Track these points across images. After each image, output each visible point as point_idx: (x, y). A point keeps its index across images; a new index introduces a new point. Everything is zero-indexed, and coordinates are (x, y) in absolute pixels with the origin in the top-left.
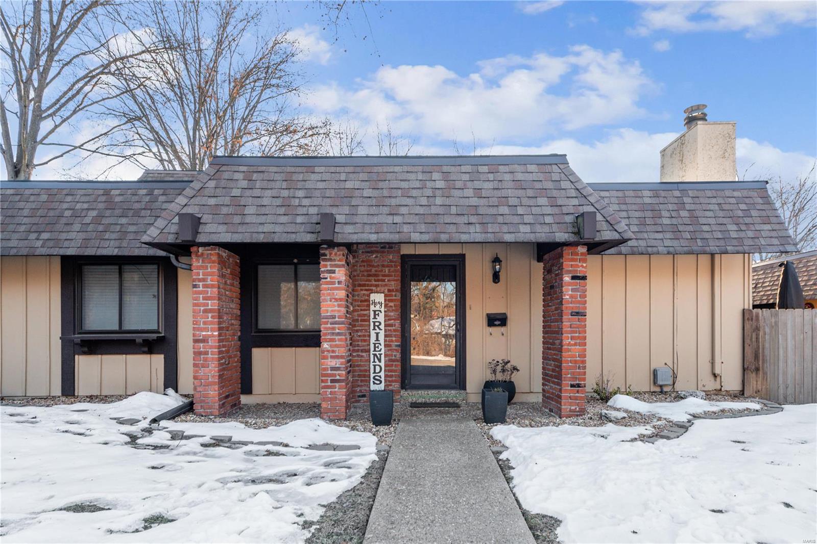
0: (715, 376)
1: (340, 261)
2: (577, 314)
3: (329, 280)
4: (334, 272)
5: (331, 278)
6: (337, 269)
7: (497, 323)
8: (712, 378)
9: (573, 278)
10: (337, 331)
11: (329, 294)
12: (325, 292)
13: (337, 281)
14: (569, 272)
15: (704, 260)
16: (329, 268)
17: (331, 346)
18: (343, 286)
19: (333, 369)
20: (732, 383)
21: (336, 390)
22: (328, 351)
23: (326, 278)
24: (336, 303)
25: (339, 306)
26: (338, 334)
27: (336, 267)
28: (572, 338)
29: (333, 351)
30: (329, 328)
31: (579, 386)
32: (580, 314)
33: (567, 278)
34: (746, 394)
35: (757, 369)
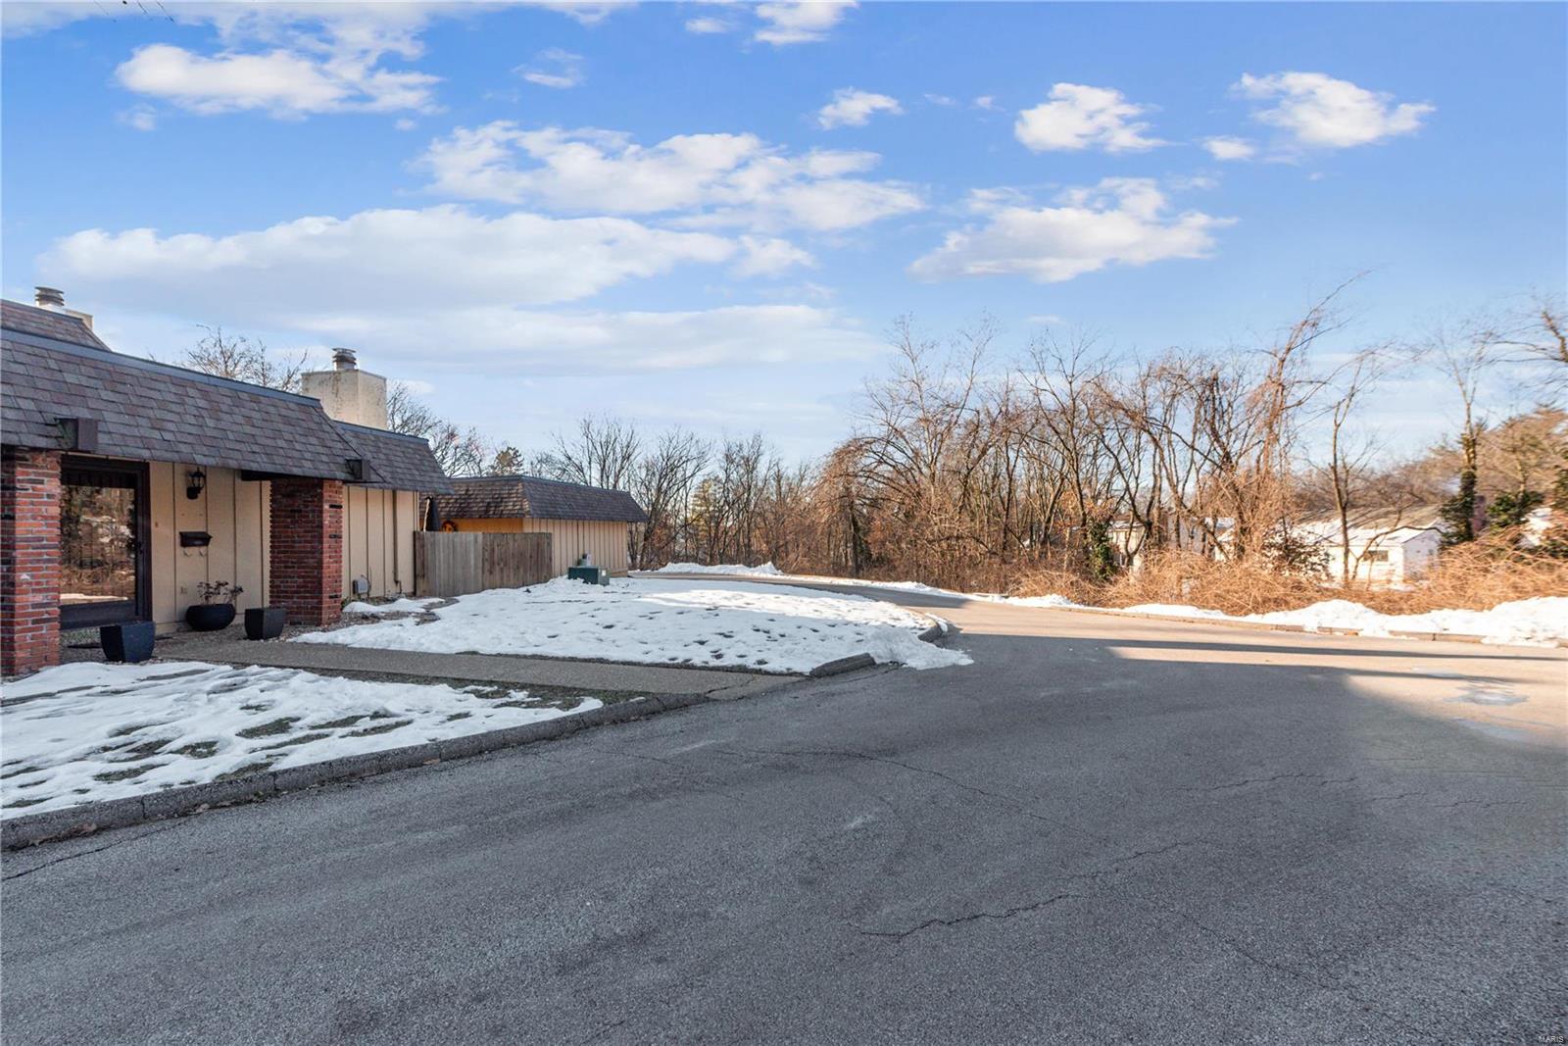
0: (397, 582)
1: (52, 469)
2: (335, 536)
3: (31, 491)
4: (42, 482)
5: (33, 489)
6: (46, 479)
7: (197, 543)
8: (394, 584)
9: (331, 506)
10: (45, 557)
11: (30, 511)
12: (25, 507)
13: (45, 493)
14: (327, 501)
15: (388, 494)
16: (33, 477)
17: (32, 576)
18: (56, 500)
19: (36, 606)
20: (408, 587)
21: (44, 632)
22: (30, 583)
23: (27, 489)
24: (43, 522)
25: (48, 525)
26: (49, 561)
27: (46, 477)
28: (330, 557)
29: (38, 583)
30: (32, 553)
31: (336, 597)
32: (337, 537)
33: (326, 507)
34: (418, 593)
35: (424, 576)
